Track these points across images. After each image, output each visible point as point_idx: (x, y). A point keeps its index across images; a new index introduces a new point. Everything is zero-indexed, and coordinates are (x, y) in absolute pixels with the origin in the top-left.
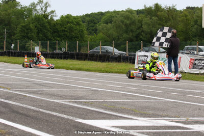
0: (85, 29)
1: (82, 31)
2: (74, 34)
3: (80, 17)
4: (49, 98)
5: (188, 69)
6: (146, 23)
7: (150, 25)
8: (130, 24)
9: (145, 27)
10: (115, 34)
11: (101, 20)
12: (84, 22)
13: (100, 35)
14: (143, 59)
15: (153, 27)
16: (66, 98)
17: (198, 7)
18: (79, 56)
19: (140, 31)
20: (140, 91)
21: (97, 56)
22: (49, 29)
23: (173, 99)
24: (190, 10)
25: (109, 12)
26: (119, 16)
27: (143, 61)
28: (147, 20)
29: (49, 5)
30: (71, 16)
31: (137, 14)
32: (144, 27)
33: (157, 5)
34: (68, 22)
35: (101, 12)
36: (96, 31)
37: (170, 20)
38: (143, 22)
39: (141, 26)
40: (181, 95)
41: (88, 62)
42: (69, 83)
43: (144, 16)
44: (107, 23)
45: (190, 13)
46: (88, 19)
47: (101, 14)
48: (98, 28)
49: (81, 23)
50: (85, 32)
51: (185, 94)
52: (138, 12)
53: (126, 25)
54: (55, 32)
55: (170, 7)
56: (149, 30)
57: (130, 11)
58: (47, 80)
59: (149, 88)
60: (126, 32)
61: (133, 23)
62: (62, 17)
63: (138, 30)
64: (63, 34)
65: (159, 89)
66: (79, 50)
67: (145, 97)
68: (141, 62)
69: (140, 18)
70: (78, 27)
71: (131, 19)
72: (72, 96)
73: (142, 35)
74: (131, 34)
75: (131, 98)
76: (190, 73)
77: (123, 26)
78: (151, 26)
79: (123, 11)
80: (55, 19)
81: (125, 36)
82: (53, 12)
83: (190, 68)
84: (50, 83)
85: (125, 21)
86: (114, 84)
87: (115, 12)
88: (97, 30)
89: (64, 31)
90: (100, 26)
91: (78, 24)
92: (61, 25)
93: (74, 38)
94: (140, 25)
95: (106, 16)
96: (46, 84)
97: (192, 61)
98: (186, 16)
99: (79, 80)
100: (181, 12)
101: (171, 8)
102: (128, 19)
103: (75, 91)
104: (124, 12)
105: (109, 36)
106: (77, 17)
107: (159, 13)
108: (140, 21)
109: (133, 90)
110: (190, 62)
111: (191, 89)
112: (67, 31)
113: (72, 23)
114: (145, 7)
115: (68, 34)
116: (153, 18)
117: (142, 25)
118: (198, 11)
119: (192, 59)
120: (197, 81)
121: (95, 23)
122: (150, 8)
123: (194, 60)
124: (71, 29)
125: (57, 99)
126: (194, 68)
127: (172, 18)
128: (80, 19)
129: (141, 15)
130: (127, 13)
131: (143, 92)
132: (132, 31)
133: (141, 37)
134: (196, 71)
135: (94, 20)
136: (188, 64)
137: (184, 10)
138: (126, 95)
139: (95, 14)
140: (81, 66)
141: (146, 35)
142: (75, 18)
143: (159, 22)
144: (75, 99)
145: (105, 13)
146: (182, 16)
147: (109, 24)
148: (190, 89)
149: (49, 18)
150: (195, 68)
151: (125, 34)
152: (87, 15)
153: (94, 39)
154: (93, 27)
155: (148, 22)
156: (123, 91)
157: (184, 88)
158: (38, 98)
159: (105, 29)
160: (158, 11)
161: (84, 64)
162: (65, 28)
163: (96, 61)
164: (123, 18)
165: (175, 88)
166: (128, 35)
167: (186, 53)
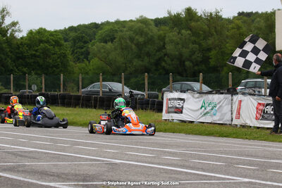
0: (68, 52)
1: (65, 56)
2: (51, 61)
3: (61, 31)
4: (39, 180)
5: (254, 120)
6: (172, 41)
7: (178, 44)
8: (145, 43)
9: (170, 48)
10: (120, 60)
11: (96, 37)
12: (66, 40)
13: (95, 62)
14: (177, 104)
15: (183, 47)
16: (69, 180)
17: (257, 13)
18: (66, 100)
19: (162, 54)
20: (187, 164)
21: (96, 99)
22: (10, 54)
23: (245, 177)
24: (245, 18)
25: (108, 23)
26: (125, 29)
27: (177, 108)
28: (172, 35)
29: (7, 13)
30: (45, 30)
31: (156, 25)
32: (168, 48)
33: (189, 11)
34: (41, 41)
35: (95, 23)
36: (86, 55)
37: (212, 35)
38: (167, 40)
39: (164, 47)
40: (258, 170)
41: (82, 109)
42: (63, 149)
43: (167, 28)
44: (106, 42)
45: (244, 22)
46: (73, 34)
47: (95, 26)
48: (90, 50)
49: (63, 42)
50: (70, 57)
51: (263, 167)
52: (158, 22)
53: (138, 45)
54: (18, 58)
55: (211, 14)
56: (177, 53)
57: (143, 21)
58: (24, 144)
59: (200, 157)
60: (139, 57)
61: (150, 41)
62: (31, 32)
63: (158, 53)
64: (33, 60)
65: (218, 159)
66: (65, 89)
67: (198, 174)
68: (173, 110)
69: (161, 32)
70: (57, 49)
71: (146, 34)
72: (76, 175)
73: (165, 61)
74: (146, 59)
75: (177, 176)
76: (258, 128)
77: (134, 46)
78: (180, 46)
79: (131, 21)
80: (19, 35)
81: (137, 63)
82: (14, 24)
83: (257, 118)
84: (32, 152)
85: (137, 37)
86: (138, 150)
87: (118, 22)
88: (88, 53)
89: (35, 55)
90: (95, 46)
91: (57, 43)
92: (30, 46)
93: (52, 67)
94: (162, 43)
95: (102, 31)
96: (25, 152)
97: (261, 107)
98: (239, 28)
99: (78, 144)
100: (228, 20)
101: (214, 14)
102: (141, 35)
103: (78, 165)
104: (133, 23)
105: (110, 64)
106: (56, 31)
107: (193, 24)
108: (162, 38)
109: (175, 162)
110: (257, 108)
111: (271, 159)
112: (38, 57)
113: (47, 42)
114: (169, 13)
115: (41, 61)
116: (183, 31)
117: (164, 44)
118: (258, 19)
119: (260, 104)
120: (273, 141)
121: (86, 42)
122: (179, 15)
123: (263, 105)
124: (46, 53)
125: (54, 181)
126: (264, 118)
127: (216, 32)
128: (61, 36)
129: (163, 27)
130: (140, 24)
131: (191, 165)
132: (148, 54)
133: (163, 64)
134: (268, 124)
135: (83, 37)
136: (254, 112)
137: (234, 17)
138: (166, 171)
139: (85, 26)
140: (71, 118)
141: (172, 60)
142: (51, 34)
143: (193, 38)
144: (83, 181)
145: (102, 24)
146: (233, 28)
147: (110, 44)
148: (268, 158)
149: (8, 35)
150: (266, 119)
151: (136, 60)
152: (72, 29)
153: (84, 68)
154: (82, 48)
155: (174, 38)
156: (159, 164)
157: (258, 157)
158: (22, 179)
159: (103, 51)
160: (190, 20)
161: (76, 114)
162: (36, 51)
163: (95, 107)
164: (132, 32)
165: (242, 156)
166: (142, 61)
167: (250, 94)
